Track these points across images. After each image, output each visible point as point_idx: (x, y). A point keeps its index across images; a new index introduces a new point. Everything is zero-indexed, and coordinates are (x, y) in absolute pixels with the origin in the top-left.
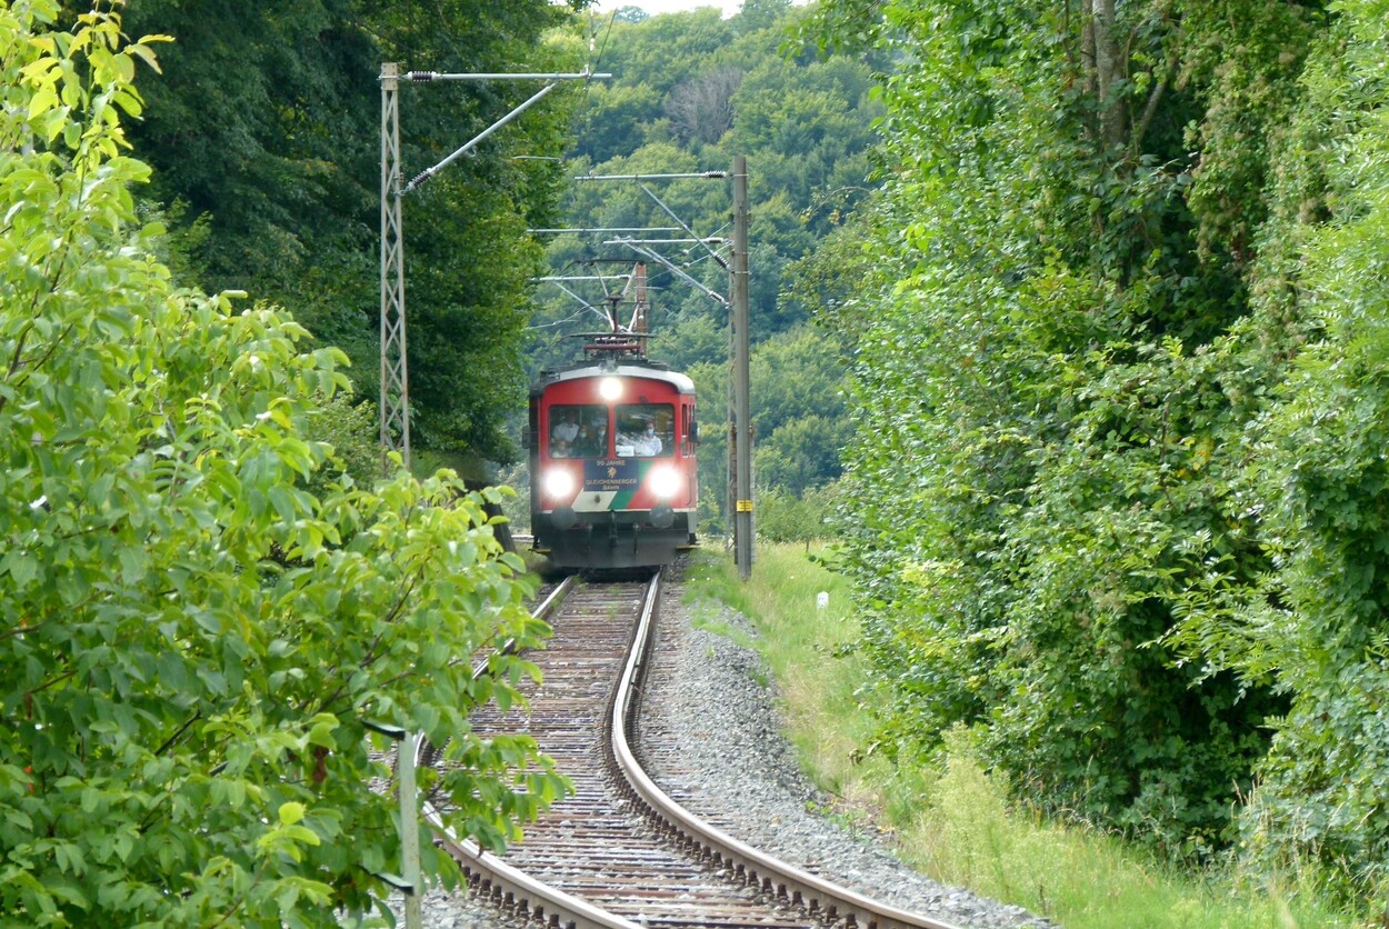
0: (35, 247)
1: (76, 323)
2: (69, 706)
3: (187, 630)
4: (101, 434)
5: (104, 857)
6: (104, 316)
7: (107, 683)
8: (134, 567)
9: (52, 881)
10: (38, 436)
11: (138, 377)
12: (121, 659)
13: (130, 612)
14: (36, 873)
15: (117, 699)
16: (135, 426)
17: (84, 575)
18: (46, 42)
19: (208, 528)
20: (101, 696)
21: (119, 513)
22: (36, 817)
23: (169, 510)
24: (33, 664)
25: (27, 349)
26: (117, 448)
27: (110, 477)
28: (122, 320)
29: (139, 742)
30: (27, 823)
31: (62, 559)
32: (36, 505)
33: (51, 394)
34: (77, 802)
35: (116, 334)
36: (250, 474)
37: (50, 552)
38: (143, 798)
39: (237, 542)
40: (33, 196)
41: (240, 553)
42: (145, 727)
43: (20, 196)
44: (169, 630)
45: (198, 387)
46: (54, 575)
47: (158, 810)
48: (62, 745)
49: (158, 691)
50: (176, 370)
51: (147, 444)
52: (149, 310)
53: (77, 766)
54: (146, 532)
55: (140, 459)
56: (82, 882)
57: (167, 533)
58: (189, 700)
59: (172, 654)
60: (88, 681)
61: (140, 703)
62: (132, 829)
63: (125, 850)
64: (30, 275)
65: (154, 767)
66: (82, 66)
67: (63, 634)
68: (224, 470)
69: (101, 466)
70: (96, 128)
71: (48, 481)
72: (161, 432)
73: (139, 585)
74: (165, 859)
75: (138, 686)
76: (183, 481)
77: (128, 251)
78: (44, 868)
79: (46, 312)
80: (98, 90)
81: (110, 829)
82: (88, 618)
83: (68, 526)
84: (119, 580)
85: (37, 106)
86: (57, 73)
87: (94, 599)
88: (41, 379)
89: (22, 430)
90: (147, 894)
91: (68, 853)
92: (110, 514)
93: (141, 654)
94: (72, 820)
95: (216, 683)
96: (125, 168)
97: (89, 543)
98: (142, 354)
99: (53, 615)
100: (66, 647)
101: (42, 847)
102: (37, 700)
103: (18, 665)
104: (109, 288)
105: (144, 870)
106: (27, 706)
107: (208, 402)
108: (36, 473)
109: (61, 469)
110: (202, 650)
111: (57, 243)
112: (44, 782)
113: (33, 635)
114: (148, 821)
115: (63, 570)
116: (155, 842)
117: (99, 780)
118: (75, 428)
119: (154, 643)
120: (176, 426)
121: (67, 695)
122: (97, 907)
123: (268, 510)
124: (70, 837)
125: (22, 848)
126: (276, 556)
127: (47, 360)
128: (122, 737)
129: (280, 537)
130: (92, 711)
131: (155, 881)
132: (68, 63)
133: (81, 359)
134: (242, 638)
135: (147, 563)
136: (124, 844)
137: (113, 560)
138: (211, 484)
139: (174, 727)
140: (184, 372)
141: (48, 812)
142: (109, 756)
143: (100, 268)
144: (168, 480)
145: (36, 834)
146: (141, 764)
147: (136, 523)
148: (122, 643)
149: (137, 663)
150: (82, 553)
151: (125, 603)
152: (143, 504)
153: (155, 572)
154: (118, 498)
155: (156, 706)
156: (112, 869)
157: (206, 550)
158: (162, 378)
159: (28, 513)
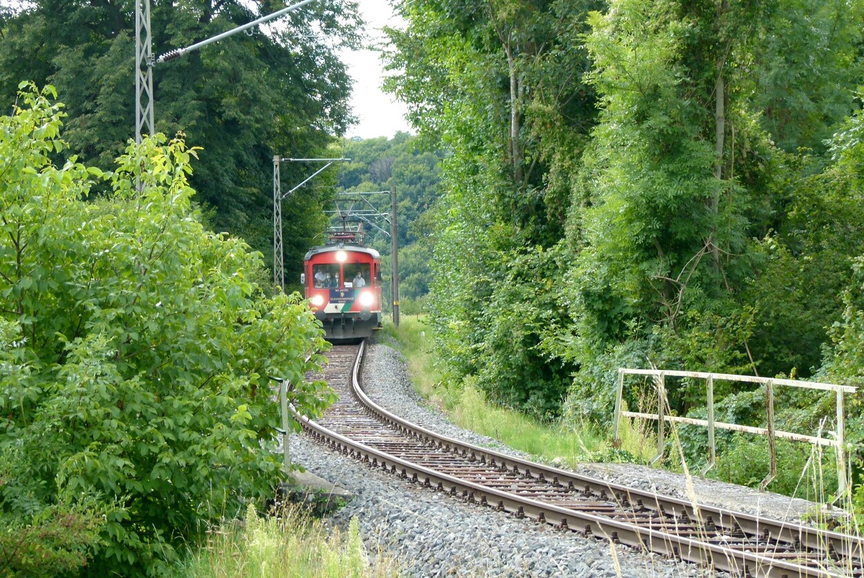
0: (157, 217)
1: (171, 243)
2: (169, 372)
3: (210, 346)
4: (179, 281)
5: (181, 423)
6: (180, 241)
7: (182, 365)
8: (191, 325)
9: (164, 431)
10: (158, 282)
11: (192, 261)
12: (186, 356)
13: (191, 340)
14: (158, 429)
15: (186, 370)
16: (192, 278)
17: (174, 328)
18: (161, 149)
19: (216, 312)
20: (181, 369)
21: (186, 307)
22: (158, 410)
23: (202, 306)
24: (157, 359)
25: (155, 252)
26: (185, 286)
27: (182, 295)
28: (186, 242)
29: (193, 384)
30: (155, 412)
31: (166, 323)
32: (158, 305)
33: (162, 268)
34: (172, 405)
35: (184, 248)
36: (230, 294)
37: (162, 321)
38: (194, 403)
39: (226, 317)
40: (156, 201)
41: (227, 321)
42: (195, 379)
43: (151, 201)
44: (203, 347)
45: (212, 265)
46: (163, 328)
47: (199, 407)
48: (167, 386)
49: (200, 367)
50: (205, 259)
51: (195, 284)
52: (196, 240)
53: (172, 393)
54: (194, 314)
55: (193, 289)
56: (174, 432)
57: (202, 314)
58: (210, 370)
59: (204, 354)
60: (175, 363)
61: (193, 371)
62: (190, 413)
63: (188, 421)
64: (155, 227)
65: (198, 392)
66: (172, 158)
67: (167, 348)
68: (222, 292)
69: (179, 291)
70: (177, 178)
71: (161, 297)
72: (200, 280)
73: (193, 332)
74: (201, 423)
75: (193, 366)
76: (207, 296)
77: (189, 219)
78: (160, 427)
79: (161, 239)
80: (177, 165)
81: (183, 413)
82: (176, 343)
83: (168, 312)
84: (186, 330)
85: (156, 171)
86: (164, 160)
87: (178, 336)
88: (159, 262)
89: (153, 280)
90: (195, 435)
91: (168, 422)
92: (183, 307)
93: (194, 355)
94: (170, 411)
95: (219, 365)
96: (187, 191)
97: (176, 318)
98: (193, 254)
99: (164, 342)
100: (168, 352)
101: (160, 420)
102: (158, 371)
103: (152, 359)
104: (181, 231)
105: (194, 427)
106: (155, 373)
107: (217, 270)
108: (158, 294)
109: (166, 292)
110: (214, 353)
111: (164, 217)
112: (161, 398)
113: (157, 349)
114: (196, 411)
115: (167, 327)
116: (198, 417)
117: (179, 397)
118: (171, 278)
119: (198, 351)
120: (206, 278)
121: (168, 369)
122: (178, 440)
123: (236, 306)
124: (170, 416)
125: (153, 420)
126: (239, 321)
127: (161, 256)
128: (187, 383)
129: (241, 315)
130: (177, 374)
131: (199, 431)
132: (167, 157)
133: (172, 256)
134: (228, 349)
135: (195, 324)
136: (187, 419)
137: (184, 323)
138: (217, 298)
139: (205, 379)
140: (208, 260)
141: (161, 408)
142: (183, 388)
143: (179, 225)
144: (203, 296)
145: (158, 415)
146: (193, 391)
147: (191, 310)
148: (187, 351)
149: (192, 358)
150: (173, 321)
151: (188, 337)
152: (194, 304)
153: (198, 327)
154: (186, 302)
155: (199, 372)
156: (183, 427)
157: (216, 320)
158: (200, 262)
159: (155, 307)
